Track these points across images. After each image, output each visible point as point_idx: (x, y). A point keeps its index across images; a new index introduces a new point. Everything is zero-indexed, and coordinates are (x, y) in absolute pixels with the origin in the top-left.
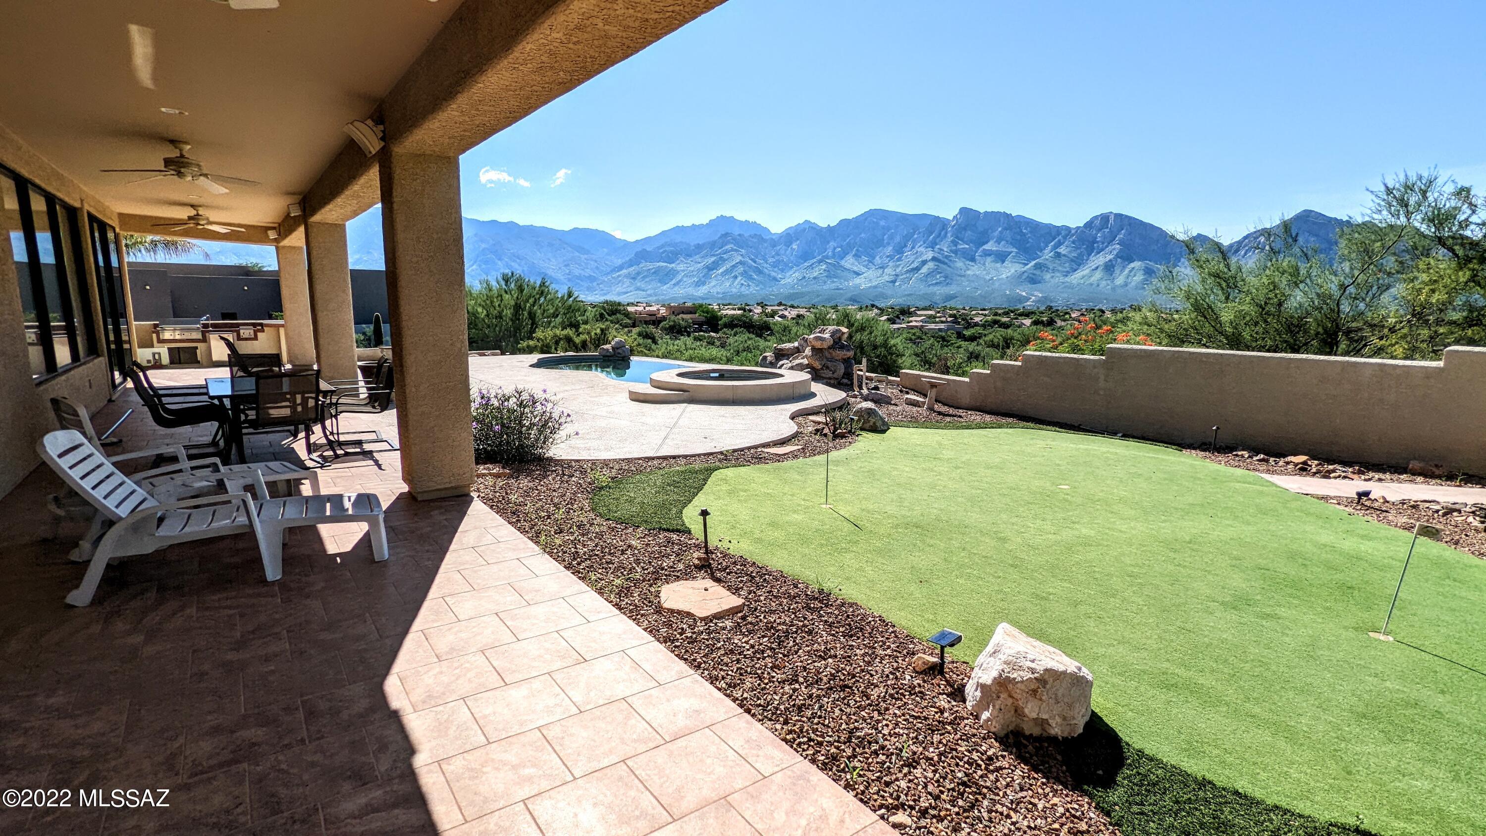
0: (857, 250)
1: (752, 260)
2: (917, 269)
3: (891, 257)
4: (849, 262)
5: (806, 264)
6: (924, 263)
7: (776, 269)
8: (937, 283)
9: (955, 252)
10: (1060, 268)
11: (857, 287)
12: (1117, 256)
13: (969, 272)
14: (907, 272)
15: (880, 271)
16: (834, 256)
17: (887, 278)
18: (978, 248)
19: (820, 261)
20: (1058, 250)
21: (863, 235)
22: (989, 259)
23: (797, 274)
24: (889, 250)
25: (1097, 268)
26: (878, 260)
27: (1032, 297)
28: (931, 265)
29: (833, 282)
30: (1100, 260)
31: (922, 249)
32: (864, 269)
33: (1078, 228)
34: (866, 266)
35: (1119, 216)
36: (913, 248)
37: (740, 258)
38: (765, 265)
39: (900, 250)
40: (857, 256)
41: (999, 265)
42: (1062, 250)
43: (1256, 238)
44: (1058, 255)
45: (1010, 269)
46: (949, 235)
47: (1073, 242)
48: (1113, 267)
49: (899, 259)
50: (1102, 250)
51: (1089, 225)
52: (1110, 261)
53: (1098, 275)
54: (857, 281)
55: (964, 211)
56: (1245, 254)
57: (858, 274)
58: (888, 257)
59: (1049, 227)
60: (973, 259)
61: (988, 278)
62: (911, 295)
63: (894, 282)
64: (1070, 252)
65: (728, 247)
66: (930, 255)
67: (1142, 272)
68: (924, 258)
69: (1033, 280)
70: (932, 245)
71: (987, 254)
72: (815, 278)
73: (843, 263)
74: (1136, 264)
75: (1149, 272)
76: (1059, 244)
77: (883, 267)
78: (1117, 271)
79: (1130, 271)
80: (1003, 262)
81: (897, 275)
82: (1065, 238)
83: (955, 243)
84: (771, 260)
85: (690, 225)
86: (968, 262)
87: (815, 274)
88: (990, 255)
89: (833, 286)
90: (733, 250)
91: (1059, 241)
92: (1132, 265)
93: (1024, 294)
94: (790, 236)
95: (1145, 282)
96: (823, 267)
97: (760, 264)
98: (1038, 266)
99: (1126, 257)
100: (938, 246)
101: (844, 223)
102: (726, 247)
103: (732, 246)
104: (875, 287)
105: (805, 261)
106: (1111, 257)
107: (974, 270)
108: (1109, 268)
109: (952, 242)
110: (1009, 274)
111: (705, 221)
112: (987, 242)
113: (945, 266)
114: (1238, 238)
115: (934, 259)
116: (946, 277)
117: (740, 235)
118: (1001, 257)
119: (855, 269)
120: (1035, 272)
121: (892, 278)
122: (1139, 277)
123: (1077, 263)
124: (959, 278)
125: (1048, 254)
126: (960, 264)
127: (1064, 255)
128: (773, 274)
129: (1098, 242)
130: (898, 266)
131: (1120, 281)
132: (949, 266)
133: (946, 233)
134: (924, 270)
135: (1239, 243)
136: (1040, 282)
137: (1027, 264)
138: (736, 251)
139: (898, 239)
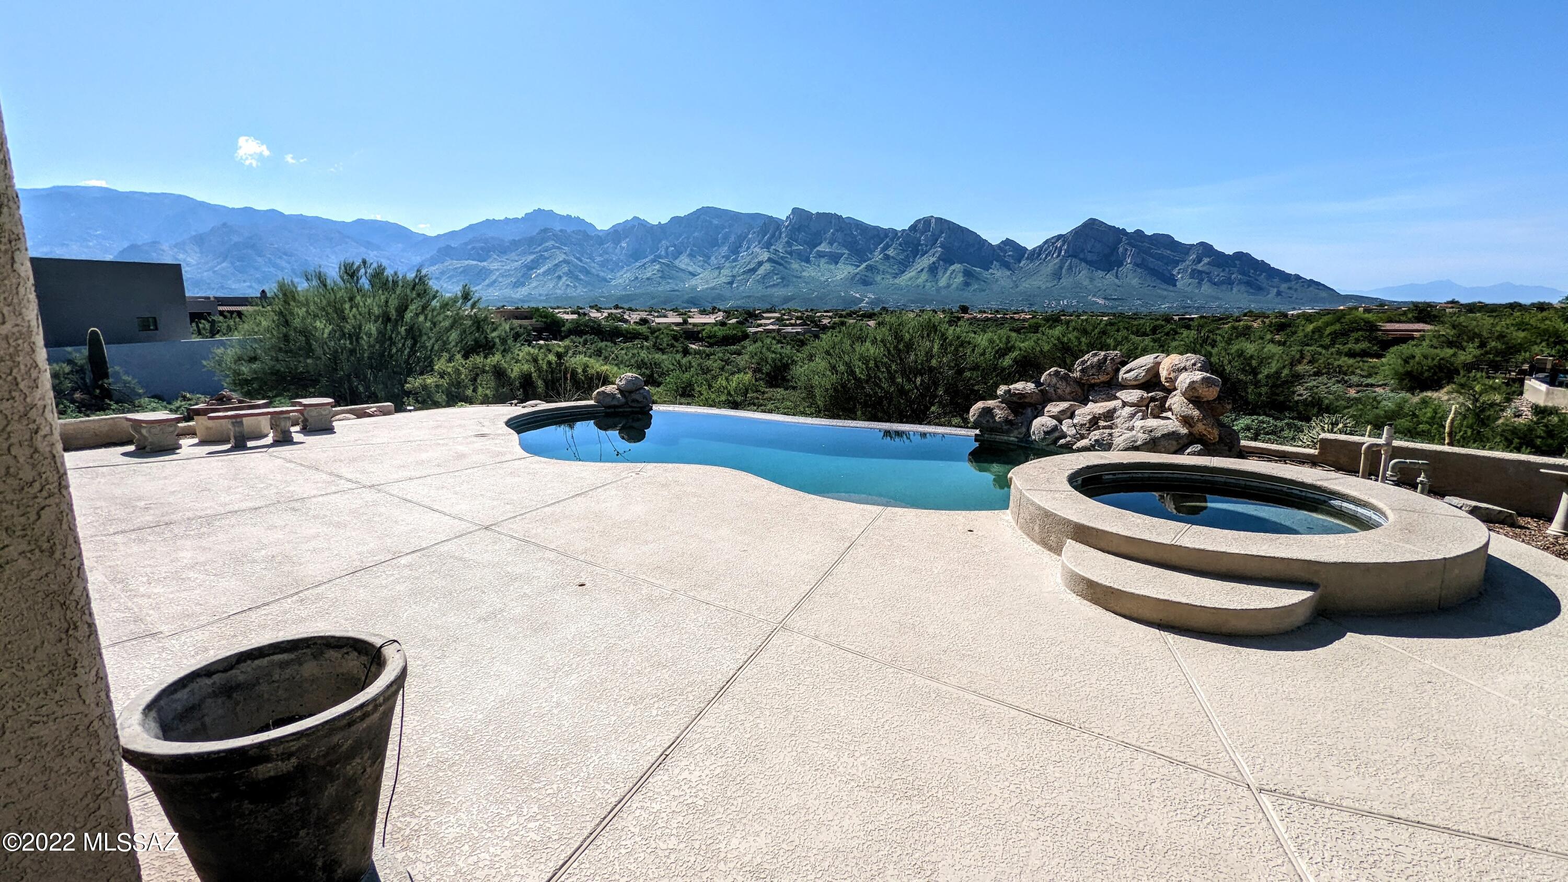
0: (692, 250)
1: (577, 258)
2: (753, 270)
3: (727, 258)
4: (683, 262)
5: (638, 264)
6: (760, 264)
7: (604, 269)
8: (774, 285)
9: (791, 253)
10: (890, 270)
11: (694, 289)
12: (939, 259)
13: (804, 274)
14: (744, 273)
15: (717, 272)
16: (667, 256)
17: (723, 279)
18: (811, 250)
19: (653, 261)
20: (886, 252)
21: (696, 234)
22: (823, 261)
23: (628, 275)
24: (724, 250)
25: (922, 270)
26: (713, 260)
27: (866, 299)
28: (767, 266)
29: (669, 283)
30: (925, 262)
31: (757, 250)
32: (699, 270)
33: (904, 230)
34: (702, 267)
35: (939, 220)
36: (748, 248)
37: (564, 256)
38: (593, 265)
39: (735, 251)
40: (692, 256)
41: (832, 267)
42: (891, 252)
43: (1053, 244)
44: (887, 257)
45: (844, 271)
46: (783, 235)
47: (900, 245)
48: (937, 268)
49: (735, 260)
50: (926, 252)
51: (913, 228)
52: (934, 263)
53: (924, 276)
54: (693, 282)
55: (795, 211)
56: (1046, 258)
57: (693, 275)
58: (723, 257)
59: (876, 228)
60: (808, 261)
61: (823, 279)
62: (749, 297)
63: (731, 283)
64: (898, 254)
65: (549, 244)
66: (765, 256)
67: (961, 274)
68: (760, 259)
69: (865, 282)
70: (768, 246)
71: (821, 255)
72: (648, 279)
73: (677, 262)
74: (957, 266)
75: (967, 273)
76: (886, 247)
77: (719, 268)
78: (940, 273)
79: (952, 274)
80: (837, 263)
81: (734, 276)
82: (892, 240)
83: (789, 244)
84: (598, 259)
85: (502, 218)
86: (803, 264)
87: (649, 275)
88: (823, 257)
89: (668, 288)
90: (554, 247)
91: (887, 243)
92: (952, 267)
93: (858, 295)
94: (618, 233)
95: (967, 284)
96: (657, 267)
97: (586, 263)
98: (870, 268)
99: (947, 259)
100: (773, 247)
101: (675, 220)
102: (547, 244)
103: (553, 242)
104: (713, 288)
105: (636, 261)
106: (935, 259)
107: (810, 272)
108: (933, 270)
109: (787, 242)
110: (842, 276)
111: (520, 215)
112: (820, 244)
113: (781, 267)
114: (1040, 243)
115: (770, 260)
116: (783, 278)
117: (561, 231)
118: (835, 259)
119: (690, 269)
120: (867, 274)
121: (729, 279)
122: (960, 279)
123: (904, 265)
124: (794, 280)
125: (877, 256)
126: (795, 265)
127: (893, 257)
128: (602, 274)
129: (922, 245)
130: (734, 267)
131: (943, 282)
132: (786, 268)
133: (781, 233)
134: (761, 271)
135: (1041, 247)
136: (871, 284)
137: (859, 266)
138: (558, 248)
139: (732, 239)
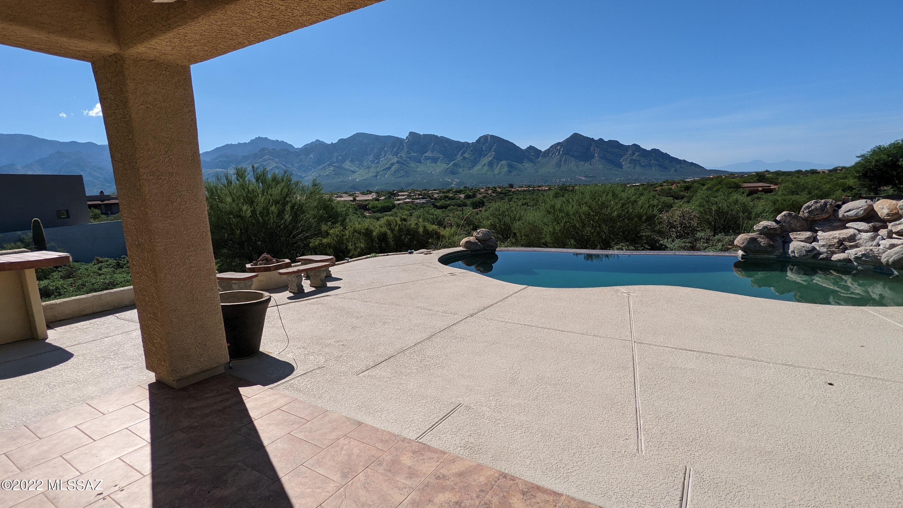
0: (352, 158)
1: (283, 165)
2: (389, 168)
3: (373, 162)
4: (347, 165)
5: (320, 167)
6: (393, 164)
7: (301, 171)
8: (401, 176)
9: (410, 158)
10: (466, 165)
11: (354, 180)
12: (494, 158)
13: (418, 169)
14: (384, 170)
15: (367, 170)
16: (337, 162)
17: (371, 174)
18: (422, 156)
19: (329, 165)
20: (464, 155)
21: (354, 149)
22: (428, 162)
23: (315, 173)
24: (371, 157)
25: (484, 165)
26: (365, 163)
27: (454, 182)
28: (396, 166)
29: (339, 177)
30: (486, 160)
31: (390, 156)
32: (357, 169)
33: (473, 143)
34: (358, 167)
35: (492, 136)
36: (385, 155)
37: (276, 164)
38: (293, 168)
39: (377, 157)
40: (352, 161)
41: (434, 165)
42: (466, 155)
43: (556, 147)
44: (465, 158)
45: (441, 167)
46: (405, 148)
47: (471, 151)
48: (493, 163)
49: (378, 163)
50: (486, 155)
51: (478, 141)
52: (491, 161)
53: (486, 168)
54: (354, 176)
55: (411, 133)
56: (552, 155)
57: (354, 172)
58: (371, 161)
59: (458, 142)
60: (420, 162)
61: (429, 172)
62: (387, 183)
63: (376, 176)
64: (470, 156)
66: (395, 160)
67: (507, 166)
68: (392, 161)
69: (453, 173)
70: (396, 154)
71: (427, 158)
72: (327, 175)
73: (343, 165)
74: (504, 162)
75: (510, 166)
76: (464, 153)
77: (369, 168)
78: (495, 166)
79: (501, 166)
80: (436, 163)
81: (377, 172)
82: (467, 148)
83: (408, 152)
84: (296, 165)
85: (237, 143)
86: (417, 164)
87: (327, 173)
89: (339, 180)
90: (269, 159)
91: (464, 150)
92: (502, 163)
93: (449, 180)
94: (308, 149)
95: (510, 172)
96: (332, 168)
97: (289, 168)
98: (455, 165)
99: (498, 158)
100: (399, 155)
101: (341, 141)
102: (265, 158)
103: (269, 156)
104: (366, 180)
105: (319, 165)
106: (491, 158)
107: (421, 168)
108: (491, 164)
109: (407, 152)
110: (440, 170)
111: (248, 141)
112: (426, 152)
113: (404, 166)
114: (548, 147)
115: (398, 162)
116: (406, 172)
117: (273, 149)
118: (435, 160)
119: (352, 169)
120: (454, 168)
121: (375, 174)
122: (506, 169)
123: (475, 163)
124: (413, 173)
125: (459, 158)
126: (413, 165)
127: (468, 158)
128: (299, 174)
129: (483, 151)
130: (377, 167)
131: (496, 171)
132: (407, 166)
133: (403, 146)
134: (393, 168)
135: (549, 150)
136: (457, 174)
137: (449, 164)
138: (272, 159)
139: (375, 151)
